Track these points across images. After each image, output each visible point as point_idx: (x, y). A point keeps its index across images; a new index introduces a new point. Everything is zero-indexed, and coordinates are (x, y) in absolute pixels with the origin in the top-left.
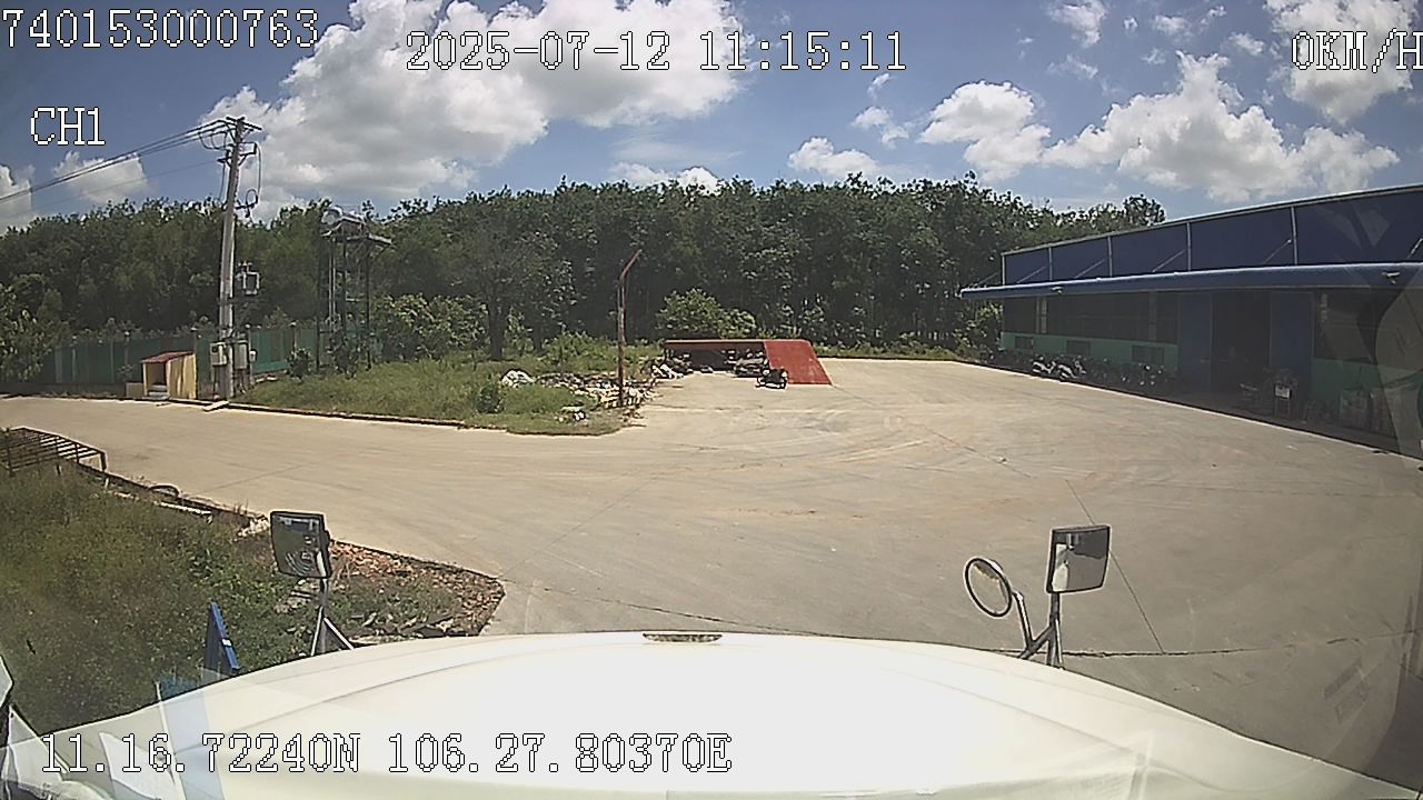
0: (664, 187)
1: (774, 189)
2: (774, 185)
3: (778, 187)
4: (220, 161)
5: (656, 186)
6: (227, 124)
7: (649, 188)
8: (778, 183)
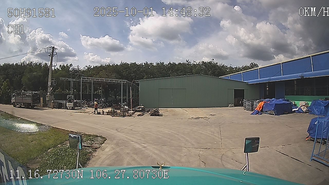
0: (145, 63)
1: (169, 64)
2: (169, 63)
3: (170, 64)
4: (49, 56)
5: (143, 63)
6: (51, 48)
7: (141, 64)
8: (170, 62)
